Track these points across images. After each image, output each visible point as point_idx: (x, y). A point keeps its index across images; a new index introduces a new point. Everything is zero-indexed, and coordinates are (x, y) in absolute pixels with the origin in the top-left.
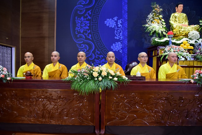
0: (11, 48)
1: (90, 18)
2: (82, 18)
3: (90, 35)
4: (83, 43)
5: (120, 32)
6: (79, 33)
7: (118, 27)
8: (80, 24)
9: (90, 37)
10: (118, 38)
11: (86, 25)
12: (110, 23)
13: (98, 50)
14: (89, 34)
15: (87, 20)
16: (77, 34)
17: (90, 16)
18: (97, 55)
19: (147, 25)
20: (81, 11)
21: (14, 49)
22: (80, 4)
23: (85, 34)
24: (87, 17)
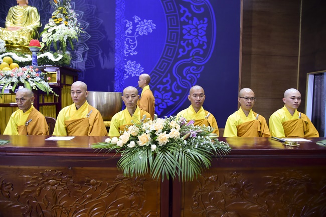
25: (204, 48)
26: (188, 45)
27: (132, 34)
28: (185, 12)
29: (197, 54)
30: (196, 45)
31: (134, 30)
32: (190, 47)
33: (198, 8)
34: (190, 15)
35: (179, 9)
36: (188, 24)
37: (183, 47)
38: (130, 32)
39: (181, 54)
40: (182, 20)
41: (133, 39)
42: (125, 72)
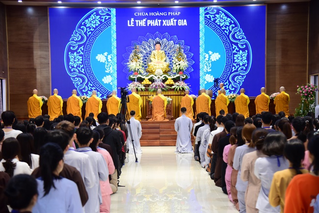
0: (2, 80)
1: (82, 54)
2: (75, 53)
3: (83, 70)
4: (77, 77)
5: (110, 66)
6: (73, 67)
7: (108, 62)
8: (73, 59)
9: (83, 71)
10: (108, 72)
11: (79, 60)
12: (101, 58)
13: (91, 83)
14: (82, 68)
15: (79, 56)
16: (71, 68)
17: (83, 51)
18: (90, 88)
19: (128, 63)
20: (74, 47)
21: (4, 82)
22: (73, 40)
23: (78, 68)
24: (80, 52)
25: (246, 66)
26: (237, 65)
27: (208, 61)
28: (235, 48)
29: (242, 69)
30: (241, 64)
31: (209, 59)
32: (238, 66)
33: (242, 45)
34: (238, 49)
35: (232, 46)
36: (237, 54)
37: (235, 66)
38: (207, 60)
39: (234, 70)
40: (234, 52)
41: (209, 63)
42: (205, 80)
